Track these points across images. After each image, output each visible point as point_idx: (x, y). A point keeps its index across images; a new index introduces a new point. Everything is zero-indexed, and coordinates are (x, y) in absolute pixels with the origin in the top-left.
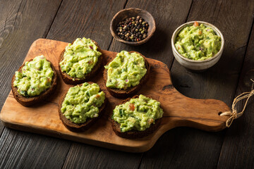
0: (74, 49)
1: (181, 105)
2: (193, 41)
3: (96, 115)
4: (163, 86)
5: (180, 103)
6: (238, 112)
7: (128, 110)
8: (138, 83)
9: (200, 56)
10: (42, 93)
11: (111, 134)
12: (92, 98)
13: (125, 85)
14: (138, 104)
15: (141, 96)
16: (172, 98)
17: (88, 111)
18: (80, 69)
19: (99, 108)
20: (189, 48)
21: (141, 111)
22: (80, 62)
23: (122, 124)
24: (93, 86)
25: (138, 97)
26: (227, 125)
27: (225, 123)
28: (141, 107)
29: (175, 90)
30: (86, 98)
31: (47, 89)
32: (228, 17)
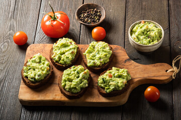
0: (59, 46)
1: (140, 70)
2: (143, 33)
3: (87, 85)
4: (124, 60)
5: (138, 69)
6: (178, 68)
7: (108, 78)
8: (108, 60)
9: (149, 42)
10: (45, 77)
11: (99, 96)
12: (81, 75)
13: (101, 62)
14: (113, 73)
15: (113, 68)
16: (132, 67)
17: (81, 83)
18: (67, 58)
19: (88, 80)
20: (141, 37)
21: (117, 77)
22: (66, 54)
23: (106, 88)
24: (80, 67)
25: (111, 69)
26: (173, 78)
27: (172, 76)
28: (116, 75)
29: (133, 61)
30: (77, 76)
31: (48, 74)
32: (152, 12)
